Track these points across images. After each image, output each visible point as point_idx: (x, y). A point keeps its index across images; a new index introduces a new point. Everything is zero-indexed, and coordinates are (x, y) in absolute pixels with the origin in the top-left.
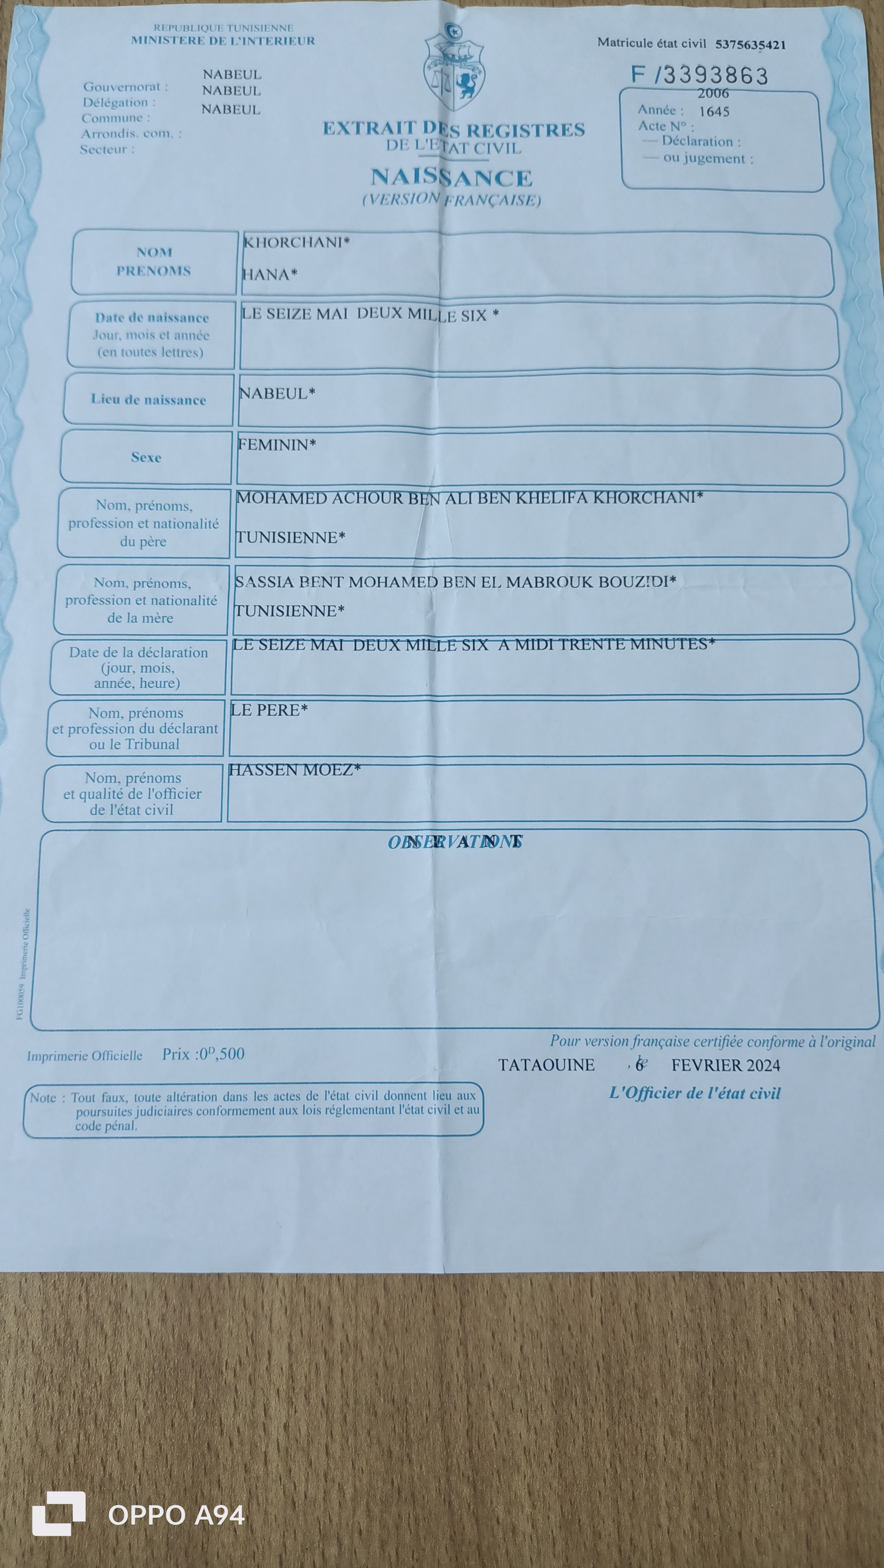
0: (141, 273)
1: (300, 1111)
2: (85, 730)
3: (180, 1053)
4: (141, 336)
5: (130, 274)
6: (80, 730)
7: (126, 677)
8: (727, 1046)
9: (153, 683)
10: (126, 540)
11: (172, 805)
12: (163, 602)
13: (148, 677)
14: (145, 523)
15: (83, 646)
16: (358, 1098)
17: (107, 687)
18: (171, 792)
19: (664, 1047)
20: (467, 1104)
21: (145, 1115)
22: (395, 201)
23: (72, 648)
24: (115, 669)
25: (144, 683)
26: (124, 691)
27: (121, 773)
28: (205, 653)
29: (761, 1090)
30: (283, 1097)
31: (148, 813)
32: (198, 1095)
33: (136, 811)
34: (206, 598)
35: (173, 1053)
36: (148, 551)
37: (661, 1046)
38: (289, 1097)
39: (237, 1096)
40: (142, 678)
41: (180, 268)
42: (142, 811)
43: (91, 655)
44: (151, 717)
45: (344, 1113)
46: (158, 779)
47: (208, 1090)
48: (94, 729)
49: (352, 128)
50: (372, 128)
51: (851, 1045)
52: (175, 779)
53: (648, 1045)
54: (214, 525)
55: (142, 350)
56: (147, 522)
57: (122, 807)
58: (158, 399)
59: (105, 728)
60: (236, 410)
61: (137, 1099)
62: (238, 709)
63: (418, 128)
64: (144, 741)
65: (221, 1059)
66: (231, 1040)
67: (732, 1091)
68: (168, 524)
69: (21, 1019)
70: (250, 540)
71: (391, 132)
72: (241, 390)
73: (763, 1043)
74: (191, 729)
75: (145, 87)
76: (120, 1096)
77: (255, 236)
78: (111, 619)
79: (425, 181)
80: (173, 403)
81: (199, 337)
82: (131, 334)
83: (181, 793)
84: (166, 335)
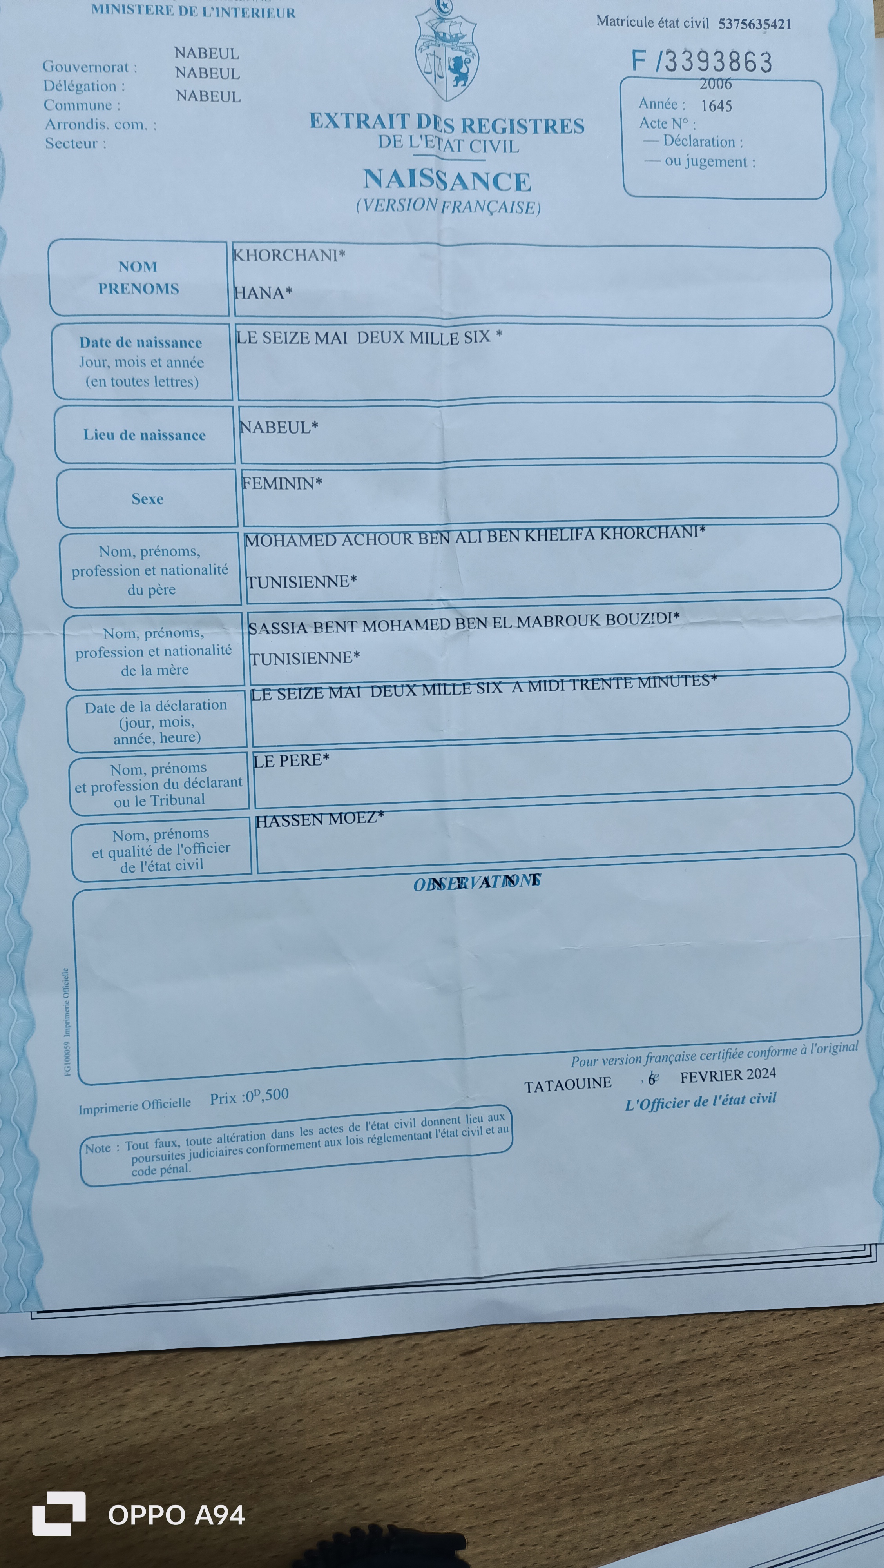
0: (125, 290)
1: (344, 1142)
2: (109, 788)
3: (227, 1097)
4: (131, 363)
5: (113, 291)
6: (103, 788)
7: (146, 732)
8: (730, 1058)
9: (174, 737)
10: (133, 589)
11: (201, 859)
12: (177, 653)
13: (168, 731)
14: (152, 570)
15: (99, 701)
16: (397, 1126)
17: (127, 743)
18: (199, 847)
19: (674, 1062)
20: (496, 1124)
21: (197, 1157)
22: (390, 207)
23: (87, 704)
24: (133, 724)
25: (164, 738)
26: (144, 746)
27: (149, 830)
28: (223, 705)
29: (759, 1095)
30: (327, 1131)
31: (179, 868)
32: (247, 1135)
33: (165, 867)
34: (220, 647)
35: (221, 1098)
36: (156, 600)
37: (671, 1062)
38: (333, 1130)
39: (285, 1133)
40: (161, 733)
41: (167, 285)
42: (172, 867)
43: (108, 710)
44: (174, 772)
45: (385, 1141)
46: (186, 835)
47: (256, 1130)
48: (117, 787)
49: (340, 121)
50: (363, 121)
51: (838, 1050)
52: (203, 834)
53: (659, 1061)
54: (223, 571)
55: (133, 379)
56: (153, 568)
57: (152, 863)
58: (155, 434)
59: (129, 785)
60: (237, 447)
61: (189, 1143)
62: (261, 761)
63: (412, 121)
64: (169, 797)
65: (267, 1100)
66: (276, 1082)
67: (734, 1098)
68: (176, 570)
69: (69, 1075)
70: (261, 585)
71: (383, 126)
72: (241, 423)
73: (761, 1053)
74: (216, 783)
75: (112, 68)
76: (173, 1142)
77: (245, 247)
78: (125, 672)
79: (421, 185)
80: (171, 439)
81: (193, 364)
82: (120, 361)
83: (210, 848)
84: (158, 361)
